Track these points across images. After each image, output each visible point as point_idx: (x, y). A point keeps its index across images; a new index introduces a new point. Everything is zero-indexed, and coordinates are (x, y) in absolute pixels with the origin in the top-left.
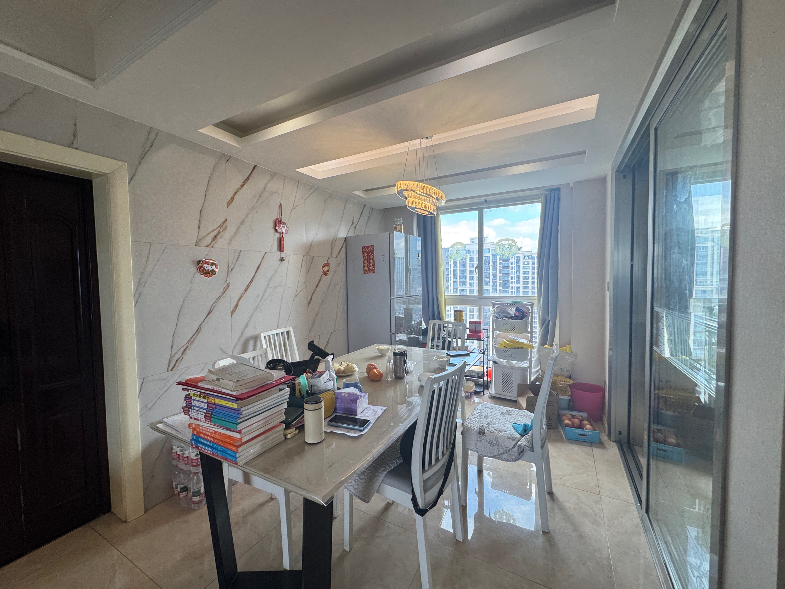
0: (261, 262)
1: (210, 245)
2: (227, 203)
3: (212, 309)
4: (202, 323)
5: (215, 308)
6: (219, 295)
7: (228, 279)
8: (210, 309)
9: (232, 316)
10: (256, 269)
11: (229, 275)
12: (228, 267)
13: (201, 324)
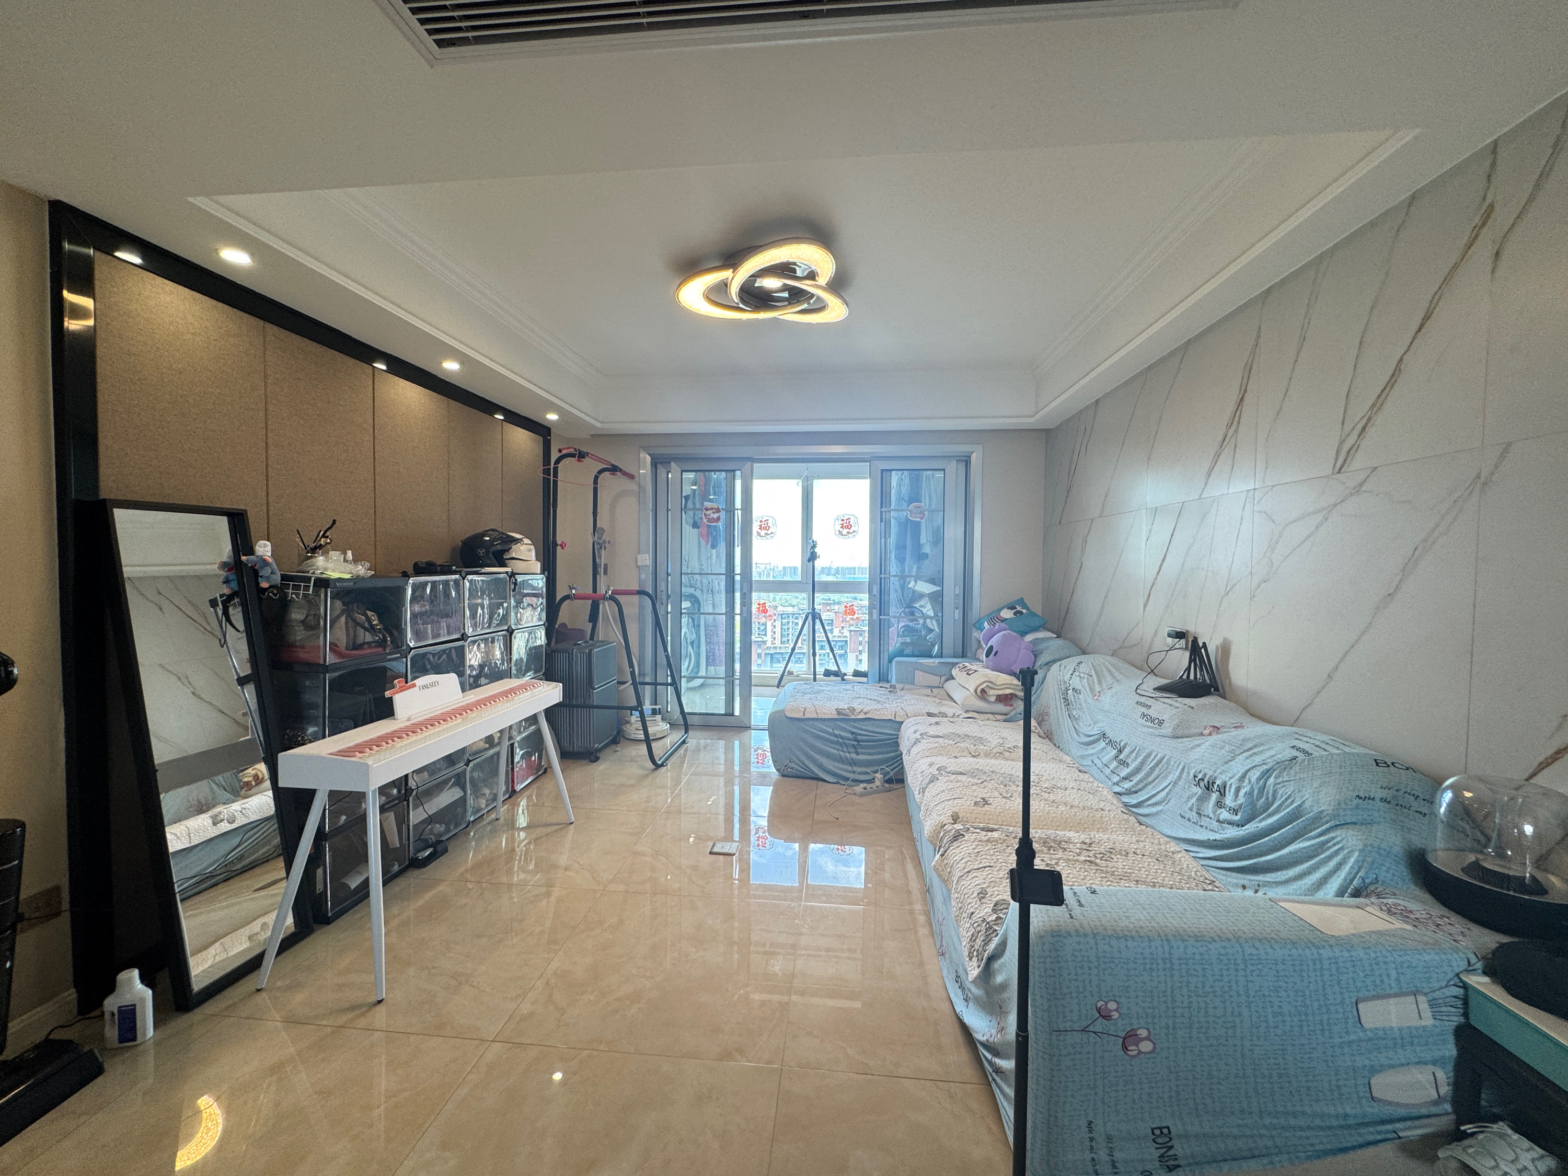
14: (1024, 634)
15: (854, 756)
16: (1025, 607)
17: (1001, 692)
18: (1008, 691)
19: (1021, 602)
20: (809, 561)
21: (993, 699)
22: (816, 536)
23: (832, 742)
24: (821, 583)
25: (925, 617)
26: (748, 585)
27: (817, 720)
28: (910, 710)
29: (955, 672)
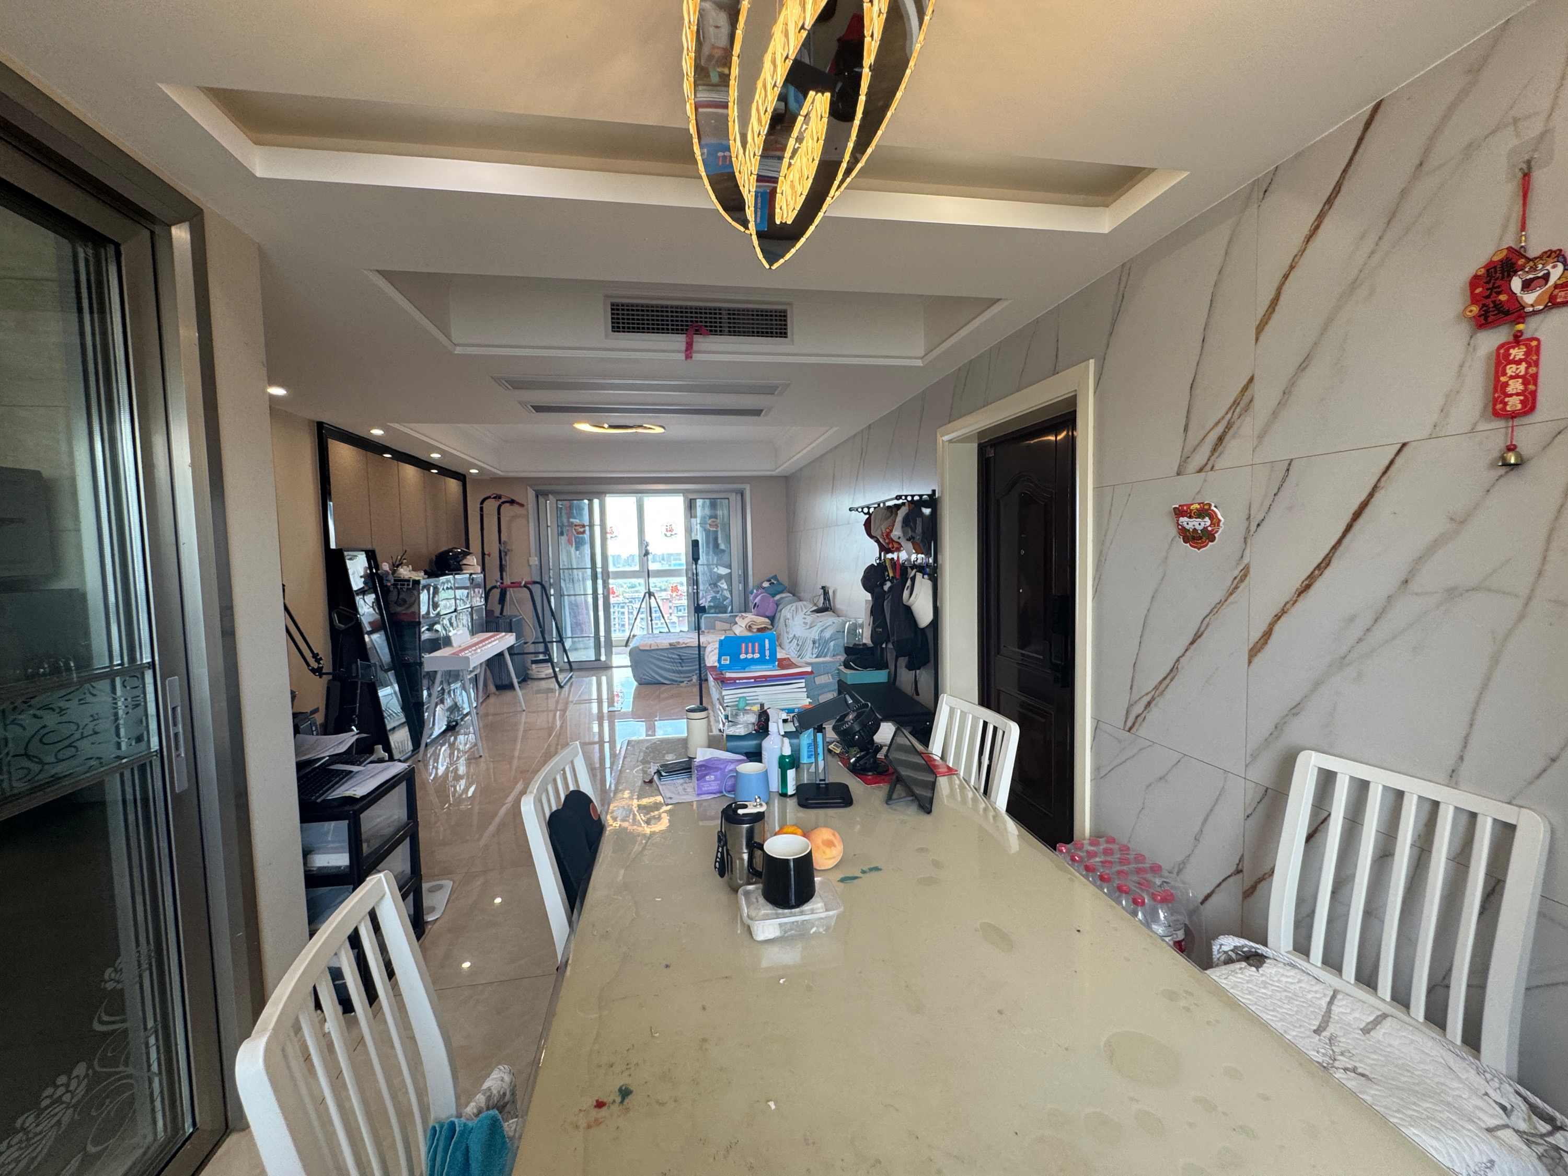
0: (1375, 489)
1: (1206, 465)
2: (1257, 328)
3: (1202, 629)
4: (1181, 657)
5: (1209, 629)
6: (1219, 595)
7: (1247, 552)
8: (1199, 629)
9: (1250, 662)
10: (1347, 518)
11: (1249, 541)
12: (1249, 518)
13: (1178, 660)
14: (774, 595)
15: (680, 668)
16: (777, 580)
17: (759, 627)
18: (763, 626)
19: (775, 577)
20: (644, 556)
21: (755, 630)
22: (648, 538)
23: (667, 661)
24: (653, 571)
25: (723, 590)
26: (606, 575)
27: (657, 650)
28: (710, 640)
29: (737, 619)
